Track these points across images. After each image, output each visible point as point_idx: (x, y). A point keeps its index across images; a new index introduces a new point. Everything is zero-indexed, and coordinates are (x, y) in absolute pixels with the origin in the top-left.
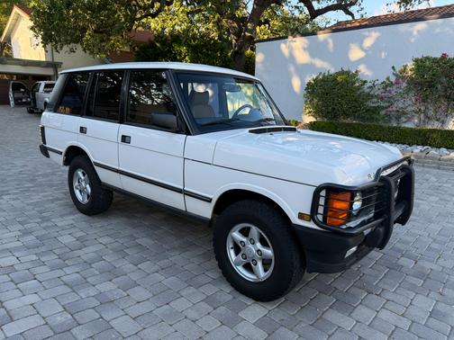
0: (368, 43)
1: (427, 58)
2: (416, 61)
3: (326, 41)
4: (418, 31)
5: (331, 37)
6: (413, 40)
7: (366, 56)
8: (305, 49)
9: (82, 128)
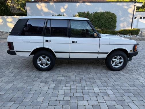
0: (66, 7)
1: (81, 12)
2: (78, 13)
3: (53, 5)
4: (78, 5)
5: (54, 4)
6: (77, 7)
7: (66, 11)
8: (46, 7)
9: (46, 40)
